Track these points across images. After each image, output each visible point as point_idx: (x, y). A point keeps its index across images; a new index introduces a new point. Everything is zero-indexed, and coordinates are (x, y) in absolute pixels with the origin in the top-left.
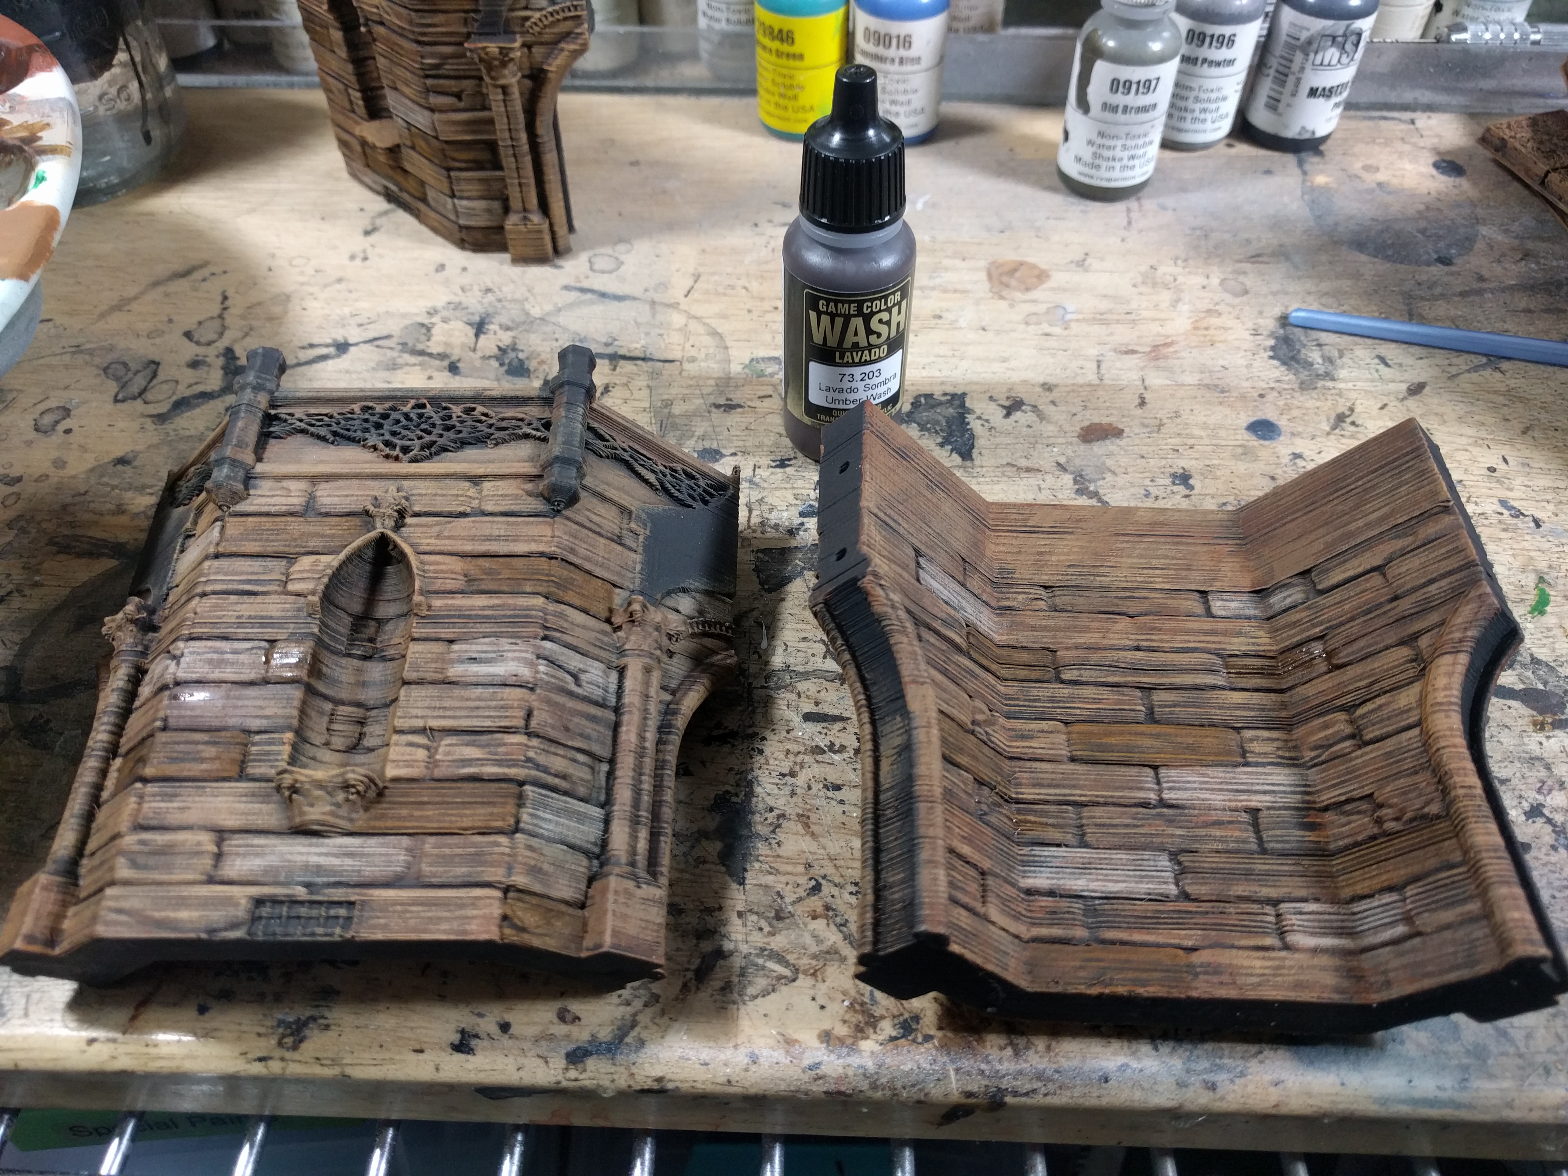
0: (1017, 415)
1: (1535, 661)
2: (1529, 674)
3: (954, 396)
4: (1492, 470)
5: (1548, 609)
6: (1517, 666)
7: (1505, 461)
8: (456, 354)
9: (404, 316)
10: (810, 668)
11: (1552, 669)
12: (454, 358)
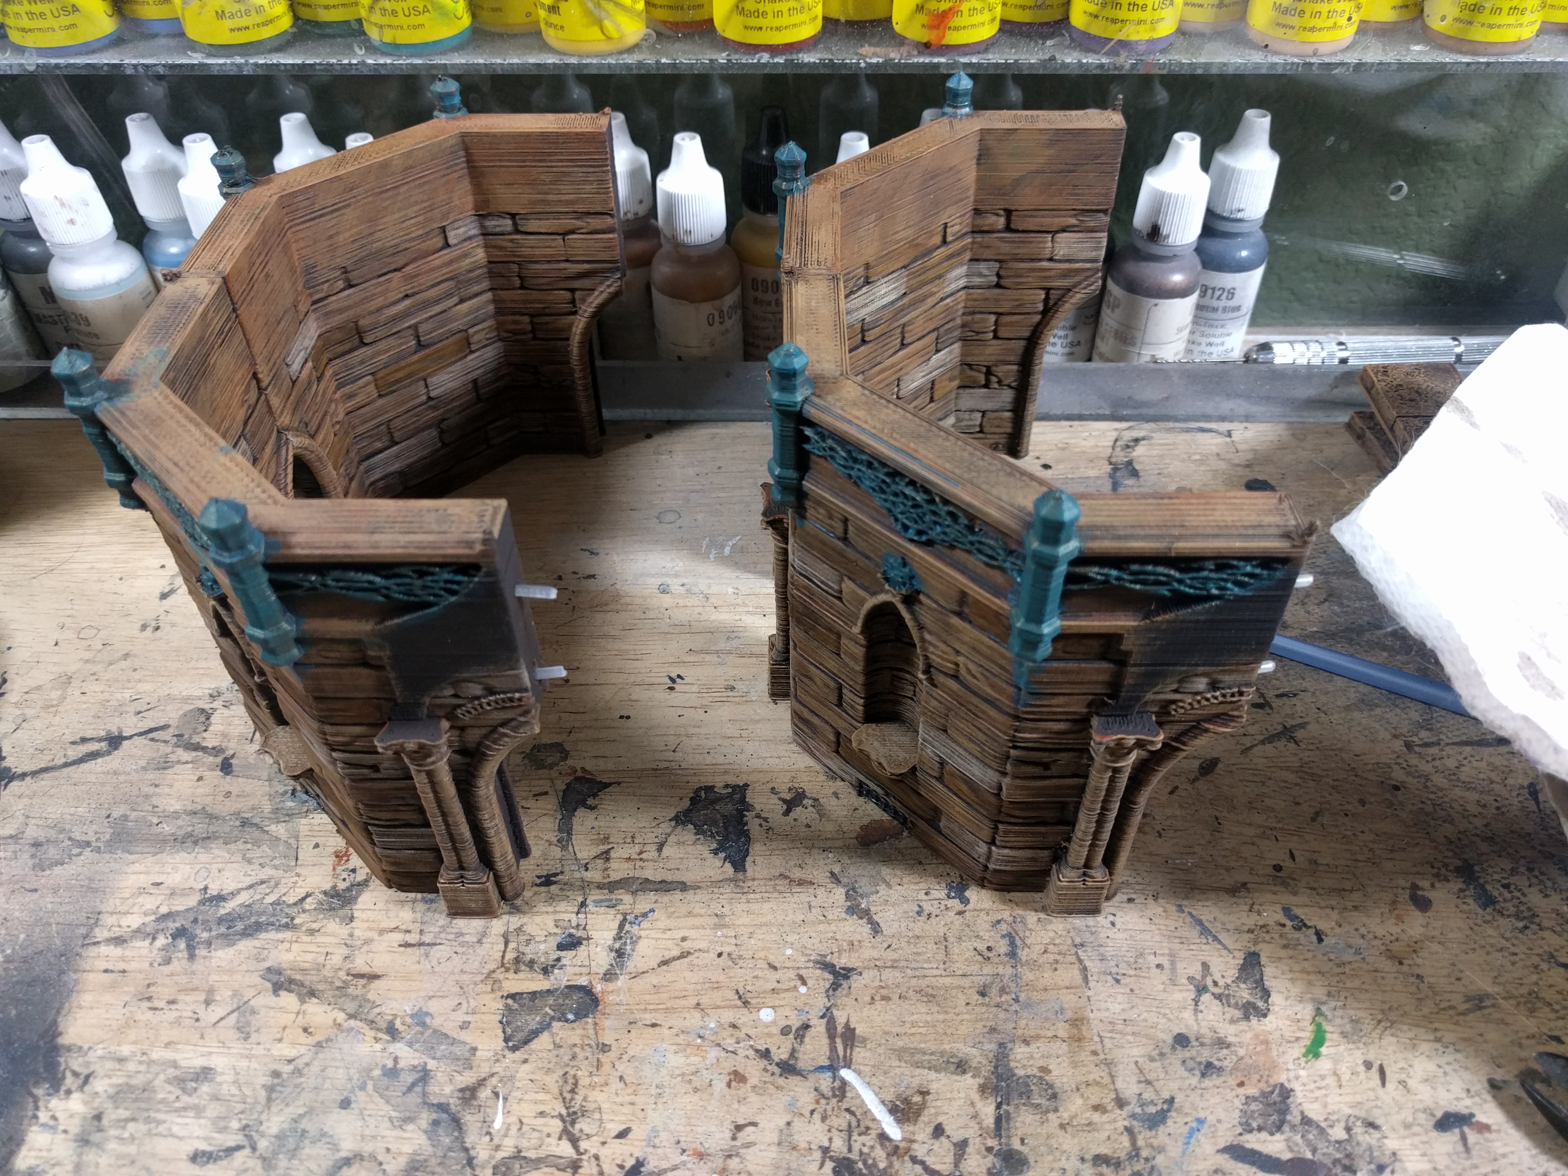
0: (798, 811)
1: (1306, 1121)
2: (1298, 1138)
3: (735, 787)
4: (1278, 868)
5: (1323, 1050)
6: (1286, 1128)
7: (1293, 857)
8: (232, 747)
9: (186, 700)
10: (542, 1153)
11: (1322, 1131)
12: (229, 753)
